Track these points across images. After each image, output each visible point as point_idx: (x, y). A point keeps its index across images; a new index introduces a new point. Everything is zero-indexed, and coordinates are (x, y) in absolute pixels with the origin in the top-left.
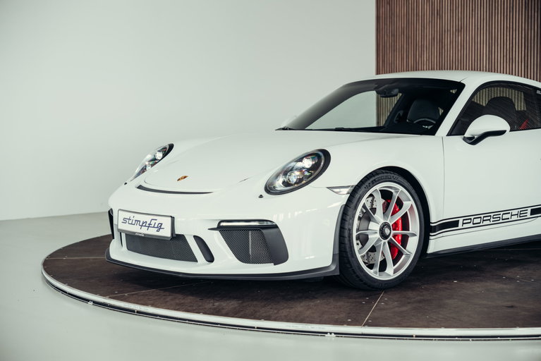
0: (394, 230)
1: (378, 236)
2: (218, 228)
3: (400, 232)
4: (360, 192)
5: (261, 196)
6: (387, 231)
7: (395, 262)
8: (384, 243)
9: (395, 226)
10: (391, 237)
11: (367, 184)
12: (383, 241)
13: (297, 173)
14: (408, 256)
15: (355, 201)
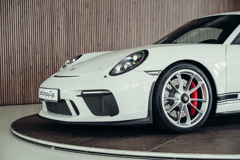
0: (191, 98)
1: (180, 101)
2: (81, 95)
3: (196, 99)
4: (167, 74)
5: (105, 77)
6: (186, 98)
7: (192, 118)
8: (185, 106)
9: (192, 96)
10: (189, 102)
11: (171, 69)
12: (184, 104)
13: (129, 63)
14: (201, 114)
15: (163, 79)
